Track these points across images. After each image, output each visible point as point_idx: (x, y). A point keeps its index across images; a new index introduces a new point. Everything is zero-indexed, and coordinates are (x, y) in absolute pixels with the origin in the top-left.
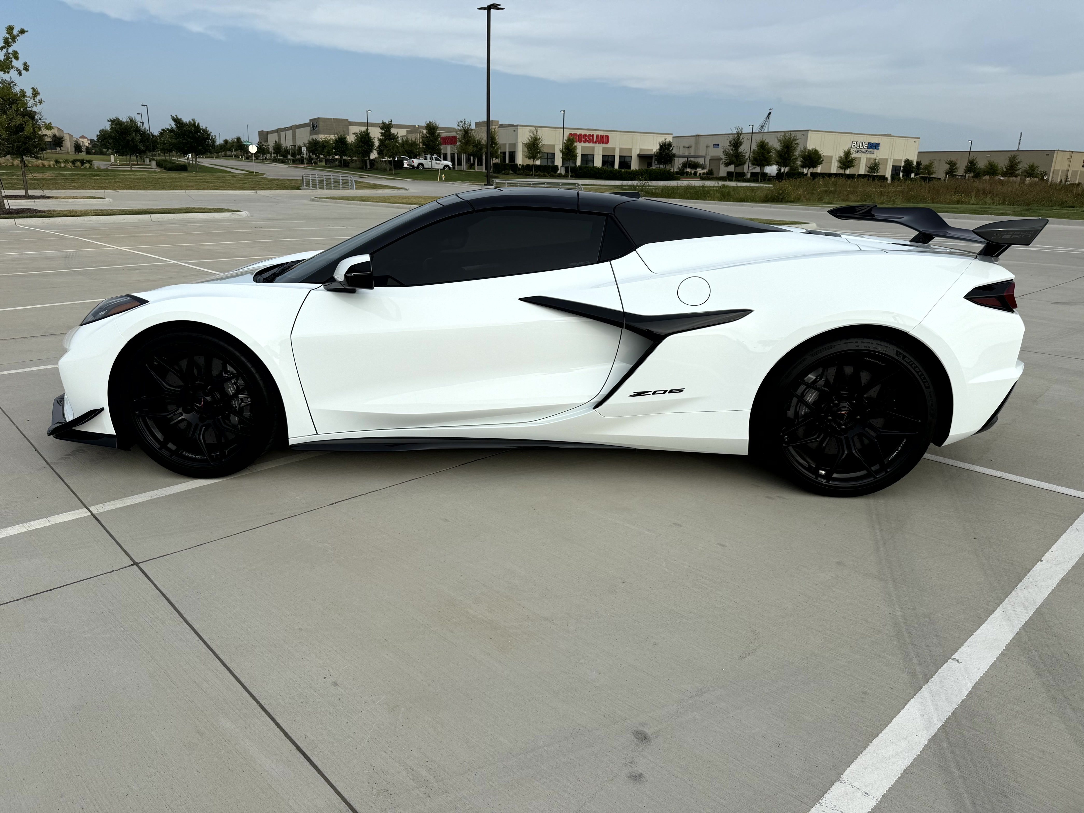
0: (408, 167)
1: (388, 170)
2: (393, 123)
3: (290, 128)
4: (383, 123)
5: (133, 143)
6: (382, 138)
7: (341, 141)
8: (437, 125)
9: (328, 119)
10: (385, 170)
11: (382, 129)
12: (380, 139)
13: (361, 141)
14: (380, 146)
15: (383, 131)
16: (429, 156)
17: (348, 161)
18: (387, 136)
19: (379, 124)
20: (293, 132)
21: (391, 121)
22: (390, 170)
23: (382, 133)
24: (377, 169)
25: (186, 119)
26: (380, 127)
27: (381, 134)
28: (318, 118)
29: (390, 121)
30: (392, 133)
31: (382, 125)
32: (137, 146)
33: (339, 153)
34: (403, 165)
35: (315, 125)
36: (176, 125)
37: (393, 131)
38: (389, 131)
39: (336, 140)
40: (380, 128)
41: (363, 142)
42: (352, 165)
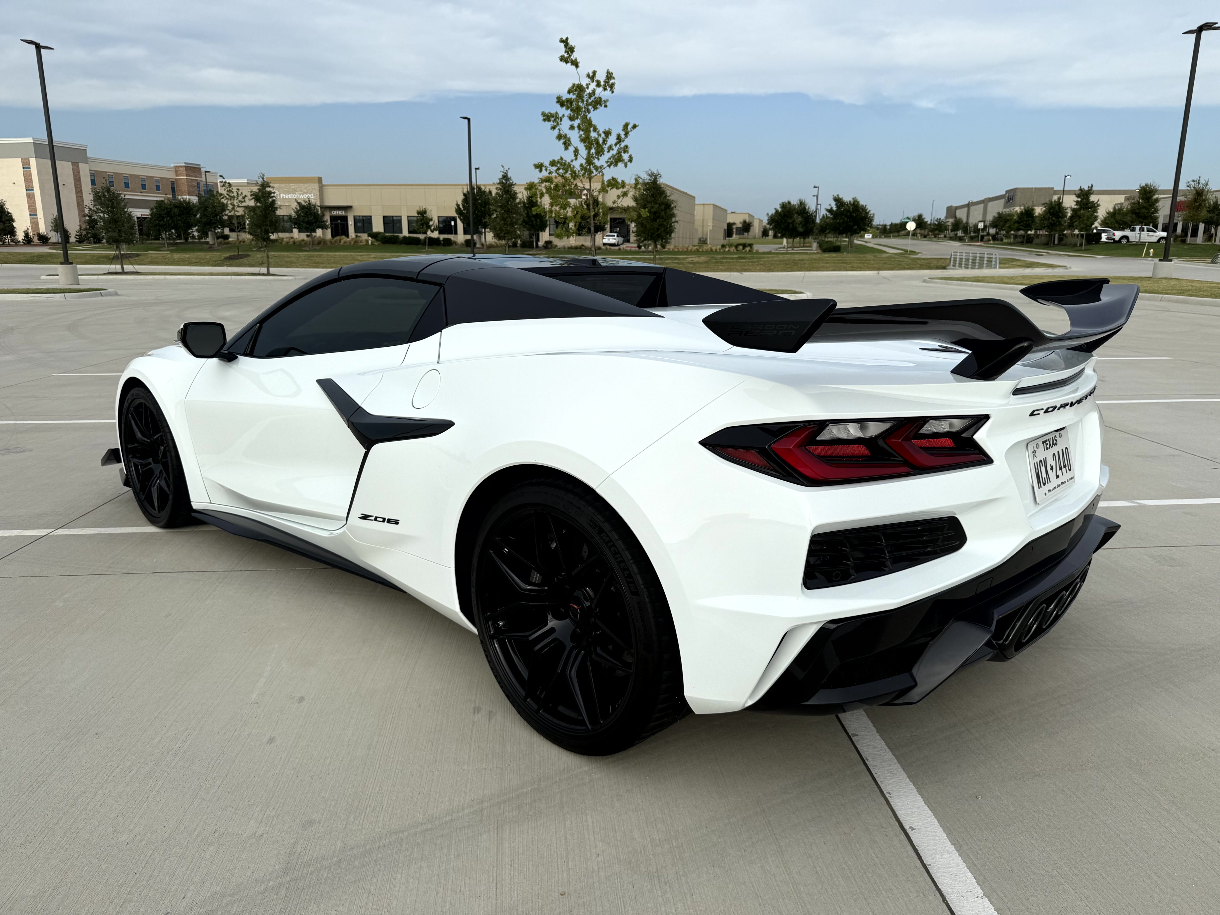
0: (1107, 241)
1: (1078, 245)
2: (1094, 189)
3: (983, 202)
4: (1081, 190)
5: (793, 225)
6: (1076, 207)
7: (1028, 213)
8: (1157, 187)
9: (1028, 189)
10: (1075, 245)
11: (1078, 196)
12: (1074, 209)
13: (1049, 212)
14: (1071, 217)
15: (1079, 199)
16: (1138, 227)
17: (1032, 236)
18: (1084, 205)
19: (1075, 191)
20: (984, 206)
21: (1092, 186)
22: (1081, 245)
23: (1077, 202)
24: (1065, 245)
25: (847, 198)
26: (1075, 194)
27: (1075, 203)
28: (1016, 189)
29: (1090, 186)
30: (1091, 200)
31: (1079, 192)
32: (796, 228)
33: (1023, 228)
34: (1101, 238)
35: (1010, 197)
36: (836, 204)
37: (1093, 198)
38: (1088, 199)
39: (1022, 213)
40: (1075, 196)
41: (1053, 214)
42: (1036, 241)
